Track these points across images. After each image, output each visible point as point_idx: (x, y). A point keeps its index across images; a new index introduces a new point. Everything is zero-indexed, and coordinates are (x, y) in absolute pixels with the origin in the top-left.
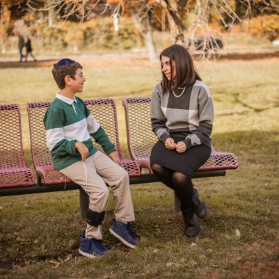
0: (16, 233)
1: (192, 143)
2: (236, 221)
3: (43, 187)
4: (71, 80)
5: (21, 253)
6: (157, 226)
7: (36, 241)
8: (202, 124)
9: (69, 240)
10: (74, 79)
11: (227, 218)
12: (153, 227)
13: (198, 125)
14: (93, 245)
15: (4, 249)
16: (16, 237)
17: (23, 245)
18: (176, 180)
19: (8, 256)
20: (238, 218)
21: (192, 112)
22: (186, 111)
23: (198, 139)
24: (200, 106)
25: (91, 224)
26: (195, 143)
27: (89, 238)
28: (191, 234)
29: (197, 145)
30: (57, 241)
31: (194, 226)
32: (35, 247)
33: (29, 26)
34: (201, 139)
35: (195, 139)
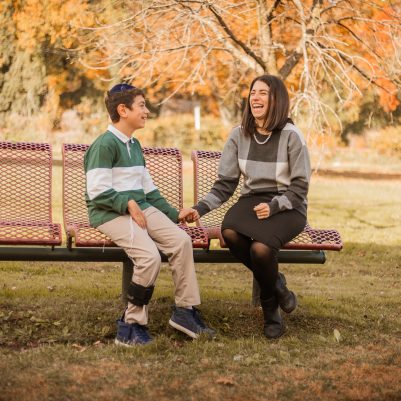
0: (30, 312)
1: (280, 206)
2: (337, 322)
3: (75, 254)
4: (127, 110)
5: (35, 337)
6: (226, 319)
7: (57, 323)
8: (295, 182)
9: (102, 327)
10: (131, 109)
11: (323, 319)
12: (221, 321)
13: (288, 183)
14: (134, 332)
15: (12, 330)
16: (31, 315)
17: (38, 326)
18: (254, 252)
19: (17, 339)
20: (339, 320)
21: (281, 166)
22: (272, 164)
23: (289, 202)
24: (291, 157)
25: (134, 302)
26: (284, 207)
27: (130, 322)
29: (287, 211)
30: (85, 326)
31: (277, 323)
32: (54, 331)
33: (82, 119)
34: (293, 202)
35: (284, 202)
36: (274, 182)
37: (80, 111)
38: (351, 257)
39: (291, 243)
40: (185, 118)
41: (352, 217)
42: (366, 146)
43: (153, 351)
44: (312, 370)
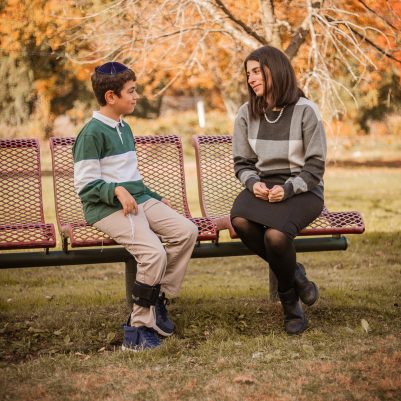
0: (27, 322)
1: (295, 190)
2: (364, 312)
3: (71, 256)
4: (115, 97)
5: (35, 349)
6: (242, 316)
7: (57, 333)
8: (309, 162)
9: (107, 333)
10: (119, 96)
11: (349, 310)
12: (237, 319)
13: (302, 164)
14: (142, 336)
15: (9, 343)
16: (28, 326)
17: (38, 337)
18: (269, 240)
19: (14, 352)
20: (367, 310)
21: (294, 144)
22: (284, 142)
24: (306, 134)
26: (299, 190)
27: (137, 326)
28: (294, 330)
29: (302, 193)
30: (89, 334)
32: (55, 341)
34: (308, 184)
35: (299, 184)
36: (286, 161)
37: (74, 117)
38: (378, 247)
39: (308, 228)
40: (188, 116)
41: (376, 207)
42: (388, 133)
43: (164, 354)
44: (339, 362)
